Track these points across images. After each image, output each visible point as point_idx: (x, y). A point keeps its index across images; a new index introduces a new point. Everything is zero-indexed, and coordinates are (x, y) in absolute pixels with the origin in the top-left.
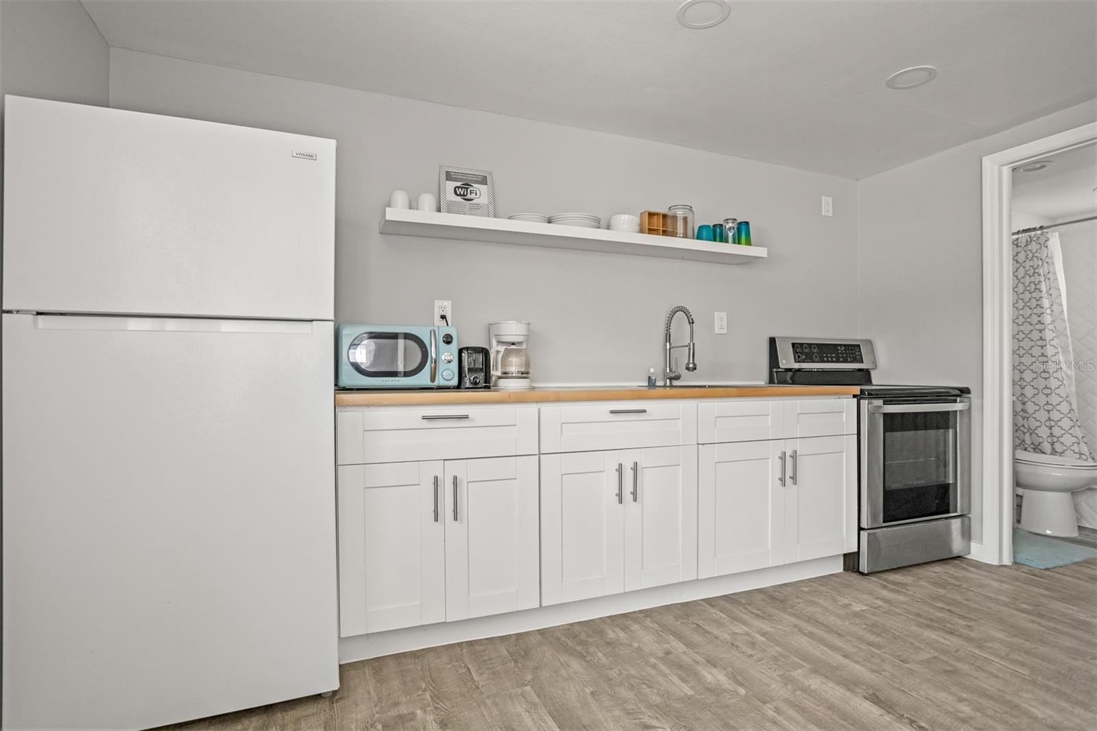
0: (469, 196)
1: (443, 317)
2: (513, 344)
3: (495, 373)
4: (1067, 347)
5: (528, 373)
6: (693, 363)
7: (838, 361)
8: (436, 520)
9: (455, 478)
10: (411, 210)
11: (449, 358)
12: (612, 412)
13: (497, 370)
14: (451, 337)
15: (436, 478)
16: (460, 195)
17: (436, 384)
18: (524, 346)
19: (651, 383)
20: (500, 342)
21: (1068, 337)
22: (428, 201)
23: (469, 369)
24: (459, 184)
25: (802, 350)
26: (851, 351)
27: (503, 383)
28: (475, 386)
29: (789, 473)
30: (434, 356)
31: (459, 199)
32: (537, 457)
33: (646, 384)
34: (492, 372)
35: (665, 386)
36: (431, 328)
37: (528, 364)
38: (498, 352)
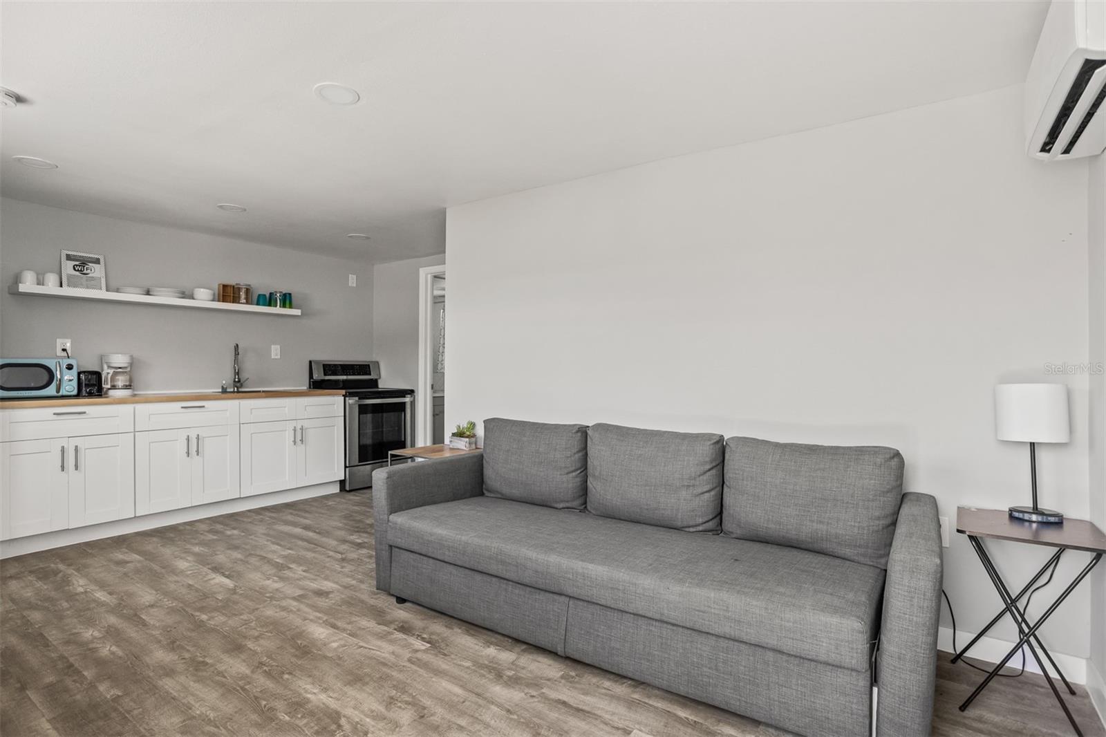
0: (85, 272)
1: (64, 350)
2: (120, 368)
3: (106, 386)
5: (130, 386)
6: (238, 378)
7: (354, 374)
8: (63, 470)
9: (76, 447)
10: (39, 286)
11: (71, 378)
12: (182, 408)
13: (107, 384)
14: (73, 366)
15: (63, 447)
16: (78, 270)
17: (60, 394)
18: (129, 369)
19: (224, 391)
20: (109, 367)
22: (52, 279)
23: (85, 384)
24: (77, 263)
25: (329, 368)
26: (364, 368)
27: (112, 392)
28: (90, 395)
29: (299, 437)
30: (59, 377)
31: (77, 273)
32: (132, 434)
33: (220, 390)
34: (103, 386)
35: (234, 392)
36: (56, 360)
37: (131, 380)
38: (108, 373)
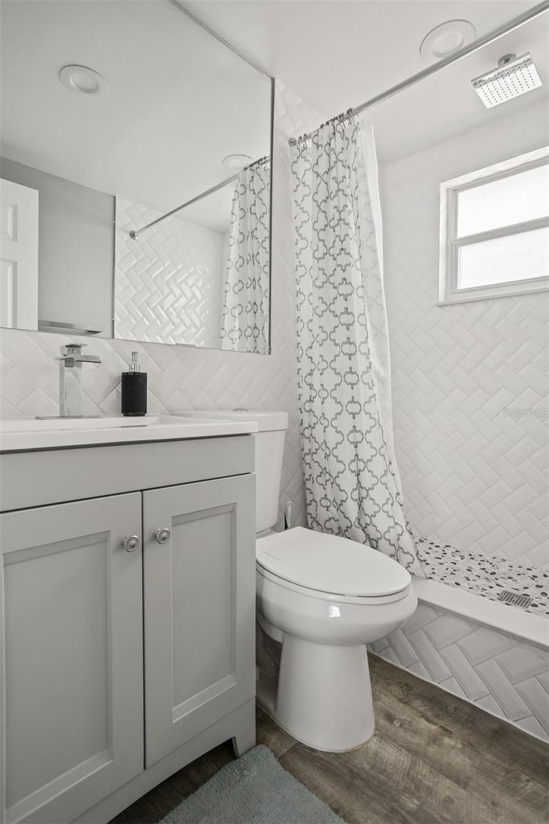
4: (382, 327)
21: (383, 309)
